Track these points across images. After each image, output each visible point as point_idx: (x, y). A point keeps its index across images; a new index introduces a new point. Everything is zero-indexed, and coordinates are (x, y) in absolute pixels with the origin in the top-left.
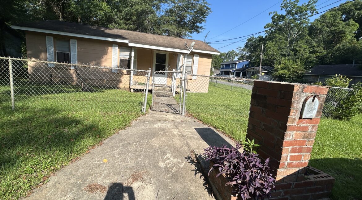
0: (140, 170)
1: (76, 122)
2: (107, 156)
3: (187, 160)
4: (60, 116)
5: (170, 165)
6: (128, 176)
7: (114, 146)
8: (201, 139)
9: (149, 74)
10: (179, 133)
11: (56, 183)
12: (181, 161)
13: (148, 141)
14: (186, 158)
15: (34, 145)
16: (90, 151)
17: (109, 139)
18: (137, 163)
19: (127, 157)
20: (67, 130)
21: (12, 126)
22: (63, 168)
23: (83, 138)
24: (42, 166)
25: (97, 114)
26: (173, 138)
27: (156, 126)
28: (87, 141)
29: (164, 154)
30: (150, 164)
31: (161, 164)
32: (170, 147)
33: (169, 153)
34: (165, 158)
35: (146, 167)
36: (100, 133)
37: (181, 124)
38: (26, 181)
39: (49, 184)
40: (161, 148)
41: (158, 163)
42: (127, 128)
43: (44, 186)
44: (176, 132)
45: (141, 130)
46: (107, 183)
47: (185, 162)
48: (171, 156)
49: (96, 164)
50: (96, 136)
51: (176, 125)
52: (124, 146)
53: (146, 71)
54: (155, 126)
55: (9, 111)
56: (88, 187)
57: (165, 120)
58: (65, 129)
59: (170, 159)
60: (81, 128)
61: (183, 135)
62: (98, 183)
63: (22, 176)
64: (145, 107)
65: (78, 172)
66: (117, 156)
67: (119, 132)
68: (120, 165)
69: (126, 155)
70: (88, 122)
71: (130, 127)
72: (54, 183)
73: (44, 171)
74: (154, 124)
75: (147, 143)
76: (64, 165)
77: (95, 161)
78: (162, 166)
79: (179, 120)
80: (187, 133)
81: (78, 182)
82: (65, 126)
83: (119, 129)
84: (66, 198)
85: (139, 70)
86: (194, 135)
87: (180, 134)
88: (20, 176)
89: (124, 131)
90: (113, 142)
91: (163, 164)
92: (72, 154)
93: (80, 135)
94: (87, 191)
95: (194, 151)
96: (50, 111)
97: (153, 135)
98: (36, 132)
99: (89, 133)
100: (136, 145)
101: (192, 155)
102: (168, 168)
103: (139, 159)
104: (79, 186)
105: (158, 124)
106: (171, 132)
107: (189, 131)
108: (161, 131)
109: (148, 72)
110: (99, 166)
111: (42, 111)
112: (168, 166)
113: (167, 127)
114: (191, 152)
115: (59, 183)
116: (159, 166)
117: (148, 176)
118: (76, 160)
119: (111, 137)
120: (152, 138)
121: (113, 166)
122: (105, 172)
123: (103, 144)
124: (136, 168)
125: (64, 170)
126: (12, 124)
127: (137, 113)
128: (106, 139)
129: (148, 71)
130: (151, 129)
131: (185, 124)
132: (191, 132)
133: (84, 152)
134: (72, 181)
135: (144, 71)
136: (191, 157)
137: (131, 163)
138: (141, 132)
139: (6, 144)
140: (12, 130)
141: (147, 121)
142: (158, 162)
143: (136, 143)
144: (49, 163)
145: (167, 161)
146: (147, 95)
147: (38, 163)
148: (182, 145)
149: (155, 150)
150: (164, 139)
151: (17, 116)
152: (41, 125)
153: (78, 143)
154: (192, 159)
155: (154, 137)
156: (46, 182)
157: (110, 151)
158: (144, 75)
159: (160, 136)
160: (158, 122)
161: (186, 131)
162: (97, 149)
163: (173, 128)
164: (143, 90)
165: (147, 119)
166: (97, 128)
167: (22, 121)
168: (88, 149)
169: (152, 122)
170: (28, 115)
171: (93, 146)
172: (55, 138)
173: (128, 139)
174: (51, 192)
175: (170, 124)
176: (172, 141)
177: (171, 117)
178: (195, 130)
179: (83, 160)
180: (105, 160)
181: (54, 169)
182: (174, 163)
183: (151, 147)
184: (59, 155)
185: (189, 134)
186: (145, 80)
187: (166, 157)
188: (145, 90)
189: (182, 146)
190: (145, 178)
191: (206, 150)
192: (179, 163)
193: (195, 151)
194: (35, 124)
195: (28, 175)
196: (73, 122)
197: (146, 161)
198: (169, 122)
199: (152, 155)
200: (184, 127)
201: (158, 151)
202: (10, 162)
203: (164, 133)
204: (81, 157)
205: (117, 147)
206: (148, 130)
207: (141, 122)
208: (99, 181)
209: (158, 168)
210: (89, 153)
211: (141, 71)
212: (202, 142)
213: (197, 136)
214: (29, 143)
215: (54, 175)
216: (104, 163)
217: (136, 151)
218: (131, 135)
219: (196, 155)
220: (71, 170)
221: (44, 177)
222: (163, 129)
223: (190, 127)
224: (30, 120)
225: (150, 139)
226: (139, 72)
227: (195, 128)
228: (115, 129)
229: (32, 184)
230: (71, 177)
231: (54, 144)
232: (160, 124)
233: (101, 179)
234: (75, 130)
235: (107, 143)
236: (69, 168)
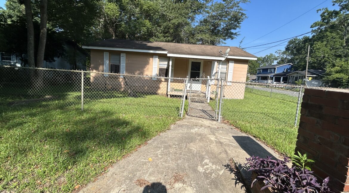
0: (181, 172)
1: (126, 123)
2: (152, 155)
3: (226, 168)
4: (114, 117)
5: (209, 170)
6: (171, 177)
7: (157, 147)
8: (240, 147)
9: (187, 81)
10: (216, 140)
11: (113, 174)
12: (219, 168)
13: (186, 145)
14: (225, 166)
15: (97, 140)
16: (138, 149)
17: (152, 140)
18: (178, 165)
19: (169, 158)
20: (120, 130)
21: (83, 124)
22: (118, 162)
23: (131, 137)
24: (103, 158)
25: (141, 117)
26: (211, 144)
27: (193, 131)
28: (135, 141)
29: (202, 159)
30: (189, 167)
31: (200, 169)
32: (208, 152)
33: (207, 159)
34: (203, 163)
35: (186, 170)
36: (145, 134)
37: (218, 130)
38: (93, 169)
39: (109, 174)
40: (199, 153)
41: (197, 168)
42: (167, 131)
43: (105, 175)
44: (213, 138)
45: (179, 134)
46: (152, 179)
47: (224, 170)
48: (209, 162)
49: (143, 161)
50: (142, 137)
51: (213, 131)
52: (166, 148)
53: (184, 79)
54: (192, 131)
55: (80, 112)
56: (137, 181)
57: (202, 126)
58: (118, 129)
59: (208, 165)
60: (130, 129)
61: (220, 142)
62: (145, 179)
63: (90, 164)
64: (182, 112)
65: (129, 167)
66: (160, 156)
67: (160, 134)
68: (162, 165)
69: (168, 156)
70: (135, 123)
71: (169, 130)
72: (112, 173)
73: (105, 162)
74: (191, 128)
75: (186, 147)
76: (118, 159)
77: (142, 159)
78: (201, 171)
79: (216, 127)
80: (225, 140)
81: (130, 176)
82: (118, 126)
83: (160, 132)
84: (121, 188)
85: (178, 78)
86: (232, 143)
87: (218, 140)
88: (89, 164)
89: (164, 133)
90: (155, 143)
91: (202, 169)
92: (124, 151)
93: (130, 134)
94: (137, 185)
95: (232, 159)
96: (107, 113)
97: (191, 139)
98: (98, 130)
99: (137, 134)
100: (176, 147)
101: (231, 163)
102: (207, 173)
103: (179, 162)
104: (131, 179)
105: (195, 129)
106: (208, 138)
107: (226, 138)
108: (198, 137)
109: (186, 80)
110: (145, 163)
111: (101, 112)
112: (207, 172)
113: (203, 133)
114: (230, 160)
115: (116, 174)
116: (198, 171)
117: (188, 179)
118: (127, 156)
119: (154, 138)
120: (190, 143)
121: (157, 165)
122: (151, 170)
123: (148, 144)
124: (177, 169)
125: (118, 163)
126: (82, 122)
127: (175, 118)
128: (150, 140)
129: (186, 79)
130: (188, 133)
131: (222, 131)
132: (228, 140)
133: (133, 150)
134: (125, 174)
135: (182, 79)
136: (230, 166)
137: (172, 164)
138: (179, 135)
139: (79, 138)
140: (82, 127)
141: (184, 125)
142: (197, 166)
143: (175, 145)
144: (108, 156)
145: (205, 167)
146: (184, 101)
147: (100, 155)
148: (220, 151)
149: (193, 155)
150: (201, 144)
151: (85, 116)
152: (101, 125)
153: (128, 141)
154: (231, 167)
155: (192, 142)
156: (106, 171)
157: (153, 151)
158: (182, 83)
159: (197, 141)
160: (195, 127)
161: (224, 138)
162: (143, 148)
163: (210, 134)
164: (181, 96)
165: (184, 123)
166: (142, 129)
167: (88, 120)
168: (136, 148)
169: (190, 127)
170: (92, 115)
171: (140, 145)
172: (112, 136)
173: (168, 141)
174: (110, 181)
175: (206, 130)
176: (210, 147)
177: (207, 123)
178: (233, 138)
179: (132, 156)
180: (150, 159)
181: (111, 162)
182: (213, 170)
183: (190, 151)
184: (114, 151)
185: (227, 142)
186: (182, 87)
187: (205, 162)
188: (183, 96)
189: (220, 153)
190: (186, 180)
191: (249, 160)
192: (218, 170)
193: (234, 159)
194: (97, 123)
195: (94, 163)
196: (124, 124)
197: (185, 164)
198: (205, 128)
199: (191, 159)
200: (221, 134)
201: (196, 156)
202: (82, 152)
203: (201, 138)
204: (131, 154)
205: (159, 148)
206: (186, 134)
207: (179, 126)
208: (146, 178)
209: (197, 172)
210: (137, 151)
211: (179, 79)
212: (241, 151)
213: (236, 144)
214: (94, 138)
215: (112, 167)
216: (149, 162)
217: (176, 153)
218: (171, 137)
219: (235, 163)
220: (123, 164)
221: (105, 168)
222: (200, 135)
223: (227, 134)
224: (94, 119)
225: (188, 143)
226: (178, 80)
227: (232, 136)
228: (157, 131)
229: (97, 172)
230: (124, 170)
231: (111, 141)
232: (196, 129)
233: (147, 176)
234: (126, 130)
235: (151, 144)
236: (122, 162)
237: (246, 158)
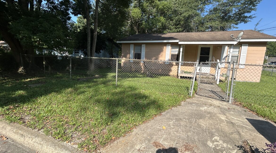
0: (191, 143)
1: (145, 97)
2: (165, 125)
3: (239, 148)
4: (137, 92)
5: (220, 147)
6: (181, 145)
7: (170, 118)
8: (257, 131)
9: (197, 65)
10: (226, 119)
11: (136, 134)
12: (231, 147)
13: (196, 120)
14: (238, 147)
15: (126, 107)
16: (154, 118)
17: (165, 113)
18: (188, 136)
19: (180, 130)
20: (141, 102)
21: (117, 95)
22: (140, 125)
23: (149, 108)
24: (130, 121)
25: (157, 93)
26: (221, 123)
27: (203, 109)
28: (152, 111)
29: (212, 135)
30: (199, 140)
31: (210, 144)
32: (218, 130)
33: (217, 136)
34: (213, 139)
35: (195, 142)
36: (159, 107)
37: (229, 111)
38: (123, 127)
39: (133, 133)
40: (208, 129)
41: (207, 143)
42: (178, 106)
43: (131, 133)
44: (223, 118)
45: (189, 110)
46: (167, 145)
47: (236, 150)
48: (219, 139)
49: (158, 128)
50: (157, 109)
51: (223, 111)
52: (177, 120)
53: (194, 63)
54: (201, 108)
55: (116, 87)
56: (154, 142)
57: (211, 105)
58: (139, 101)
59: (218, 142)
60: (148, 101)
61: (231, 122)
62: (160, 143)
63: (121, 124)
64: (192, 91)
65: (148, 131)
66: (172, 126)
67: (172, 108)
68: (174, 134)
69: (179, 127)
70: (153, 97)
71: (180, 105)
72: (135, 133)
73: (131, 124)
74: (200, 106)
75: (195, 122)
76: (140, 123)
77: (157, 126)
78: (211, 146)
79: (226, 108)
80: (237, 121)
81: (148, 138)
82: (140, 99)
83: (172, 106)
84: (142, 145)
85: (188, 62)
86: (247, 125)
87: (228, 120)
88: (120, 124)
89: (175, 108)
90: (168, 115)
91: (211, 144)
92: (144, 118)
93: (148, 105)
94: (154, 145)
95: (247, 141)
96: (132, 88)
97: (201, 116)
98: (126, 100)
99: (153, 106)
100: (186, 121)
101: (245, 145)
102: (217, 150)
103: (189, 134)
104: (149, 141)
105: (204, 107)
106: (218, 117)
107: (239, 119)
108: (208, 114)
109: (196, 64)
110: (160, 130)
111: (129, 88)
112: (218, 148)
113: (213, 111)
114: (244, 142)
115: (138, 134)
116: (207, 145)
117: (198, 150)
118: (146, 122)
119: (167, 111)
120: (200, 119)
121: (170, 134)
122: (164, 136)
123: (162, 115)
124: (187, 140)
125: (140, 126)
126: (116, 94)
127: (185, 96)
128: (164, 112)
129: (196, 62)
130: (197, 110)
131: (234, 112)
132: (241, 121)
133: (150, 118)
134: (145, 135)
135: (192, 62)
136: (244, 147)
137: (183, 135)
138: (189, 111)
139: (115, 104)
140: (116, 97)
141: (193, 103)
142: (207, 141)
143: (186, 119)
144: (133, 120)
145: (215, 143)
146: (194, 82)
147: (128, 119)
148: (231, 131)
149: (203, 130)
150: (211, 122)
151: (118, 90)
152: (128, 96)
153: (147, 111)
154: (245, 149)
155: (201, 118)
156: (132, 131)
157: (167, 121)
158: (192, 66)
159: (207, 118)
160: (204, 106)
161: (236, 119)
162: (158, 118)
163: (220, 114)
164: (191, 78)
165: (193, 101)
166: (158, 103)
167: (120, 93)
168: (153, 116)
169: (198, 105)
170: (122, 89)
171: (156, 115)
172: (135, 106)
173: (179, 115)
174: (134, 138)
175: (215, 109)
176: (220, 125)
177: (217, 103)
178: (247, 121)
179: (150, 123)
180: (164, 127)
181: (135, 125)
182: (224, 148)
183: (199, 126)
184: (137, 116)
185: (240, 123)
186: (192, 70)
187: (215, 139)
188: (193, 77)
189: (232, 133)
190: (196, 151)
192: (230, 148)
193: (248, 142)
194: (126, 95)
195: (124, 124)
196: (144, 97)
197: (195, 137)
198: (215, 107)
199: (200, 134)
200: (232, 115)
201: (205, 131)
202: (116, 115)
203: (211, 116)
204: (149, 121)
205: (171, 119)
206: (195, 111)
207: (189, 103)
208: (161, 142)
209: (207, 146)
210: (153, 119)
211: (190, 62)
212: (258, 135)
213: (251, 127)
214: (124, 106)
215: (135, 128)
216: (163, 129)
217: (186, 126)
218: (181, 112)
219: (250, 146)
220: (144, 128)
221: (131, 128)
222: (209, 113)
223: (240, 115)
224: (123, 92)
225: (198, 119)
226: (188, 64)
227: (246, 118)
228: (169, 106)
229: (126, 130)
230: (144, 133)
231: (135, 109)
232: (205, 108)
233: (162, 140)
234: (145, 102)
235: (164, 115)
236: (143, 126)
237: (266, 144)
